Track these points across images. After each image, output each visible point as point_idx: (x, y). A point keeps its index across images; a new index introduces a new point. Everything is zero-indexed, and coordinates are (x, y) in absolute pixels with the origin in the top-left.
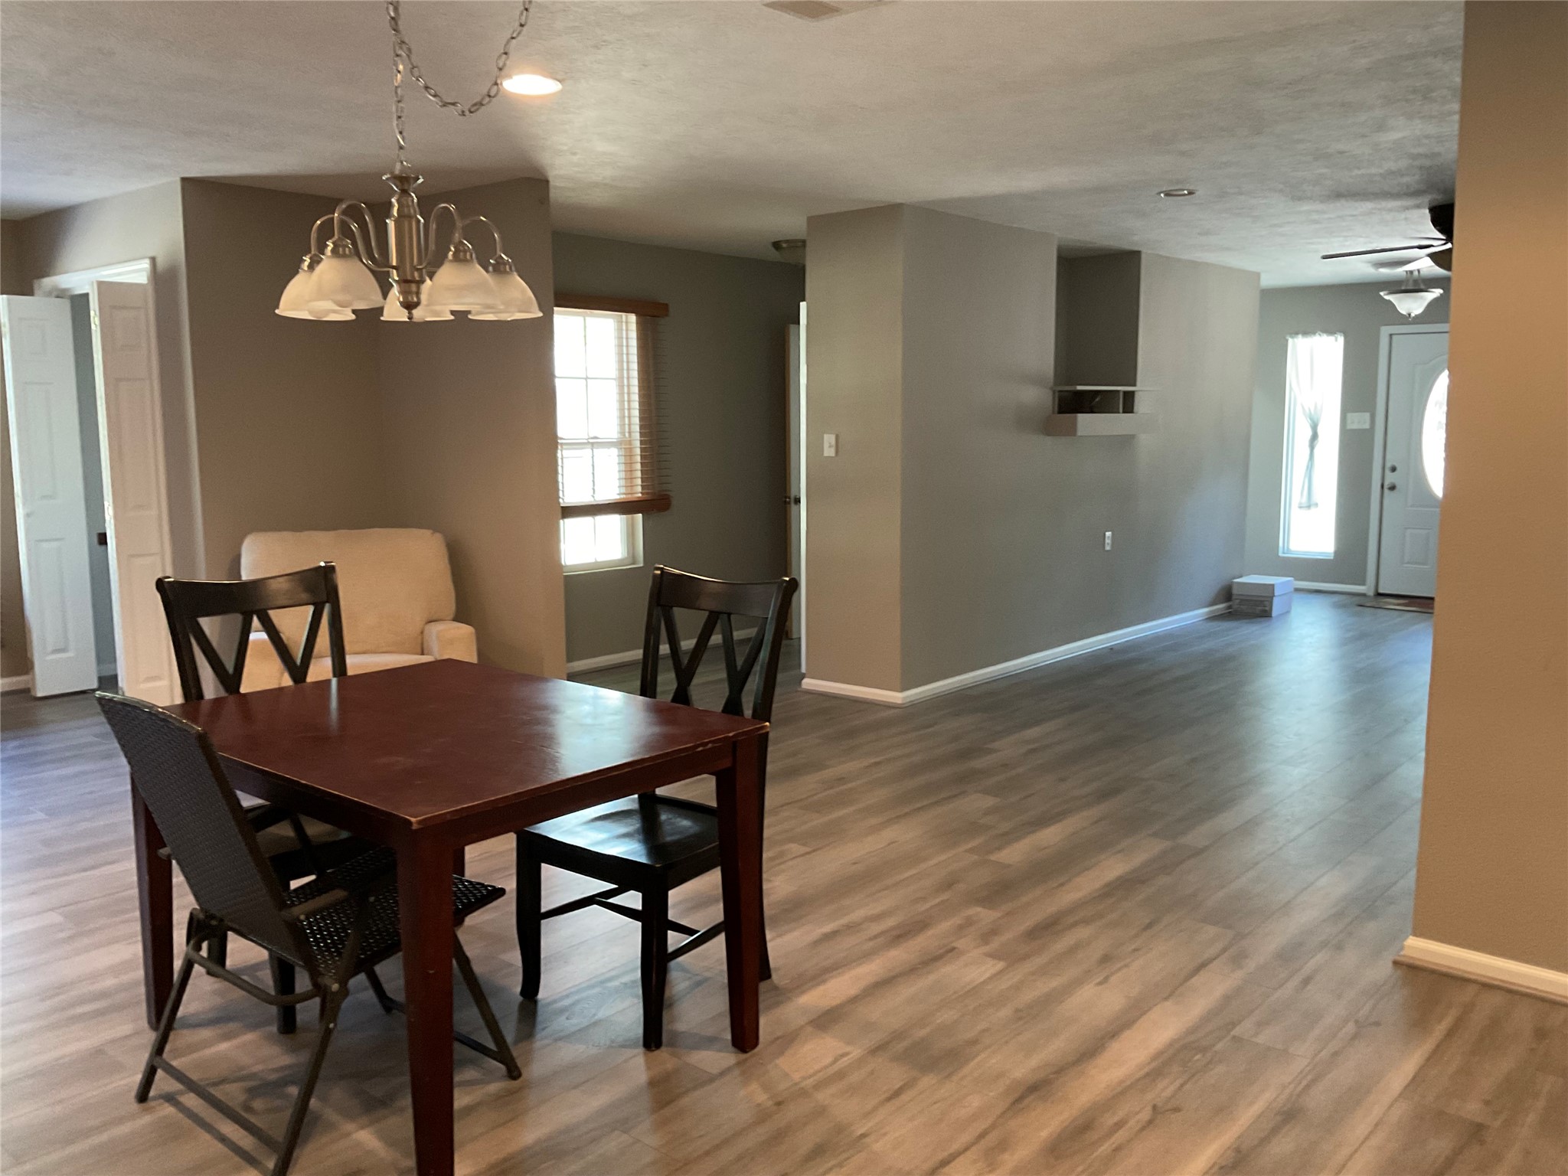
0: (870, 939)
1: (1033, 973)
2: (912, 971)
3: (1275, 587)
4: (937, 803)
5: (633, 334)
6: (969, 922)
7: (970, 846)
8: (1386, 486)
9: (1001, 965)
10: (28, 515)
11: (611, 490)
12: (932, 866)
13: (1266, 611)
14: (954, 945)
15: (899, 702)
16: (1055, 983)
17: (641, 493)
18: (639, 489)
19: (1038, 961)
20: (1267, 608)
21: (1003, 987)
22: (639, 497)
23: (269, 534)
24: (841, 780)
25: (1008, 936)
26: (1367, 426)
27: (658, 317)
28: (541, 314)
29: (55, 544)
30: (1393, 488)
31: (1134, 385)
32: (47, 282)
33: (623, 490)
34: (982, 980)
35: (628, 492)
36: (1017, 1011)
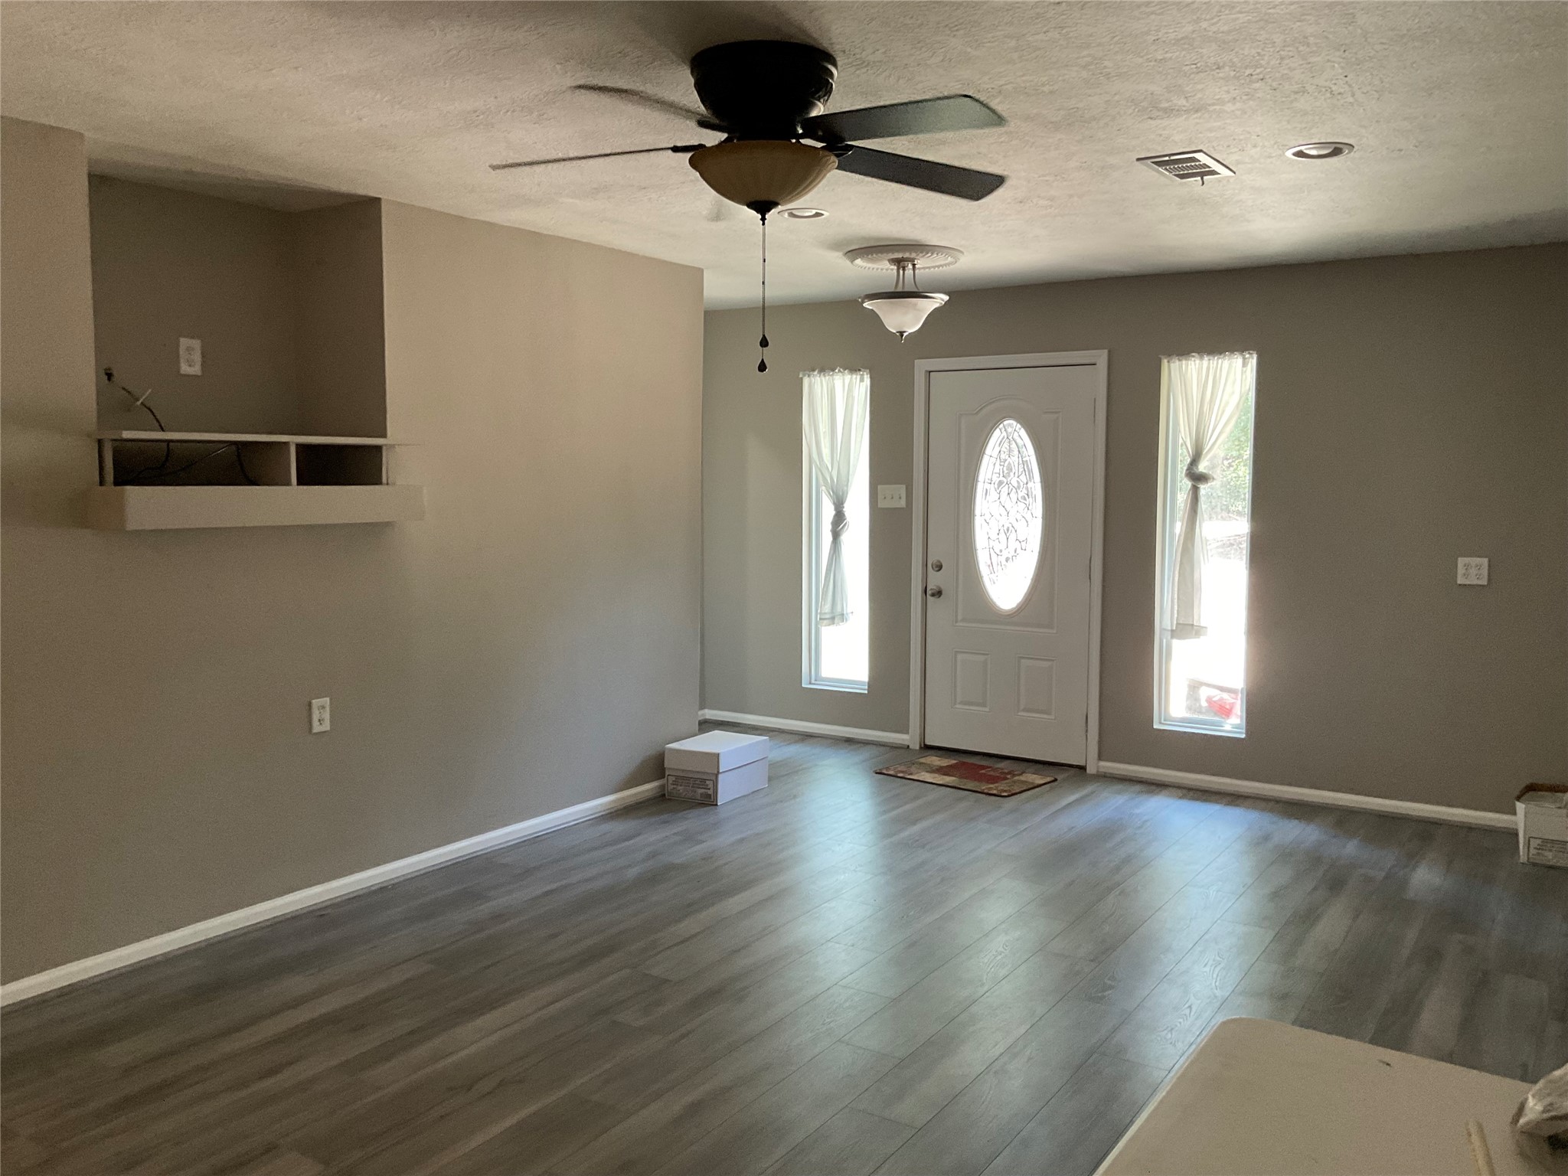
3: (721, 758)
8: (929, 592)
13: (709, 796)
20: (710, 792)
26: (903, 503)
30: (938, 593)
31: (384, 435)
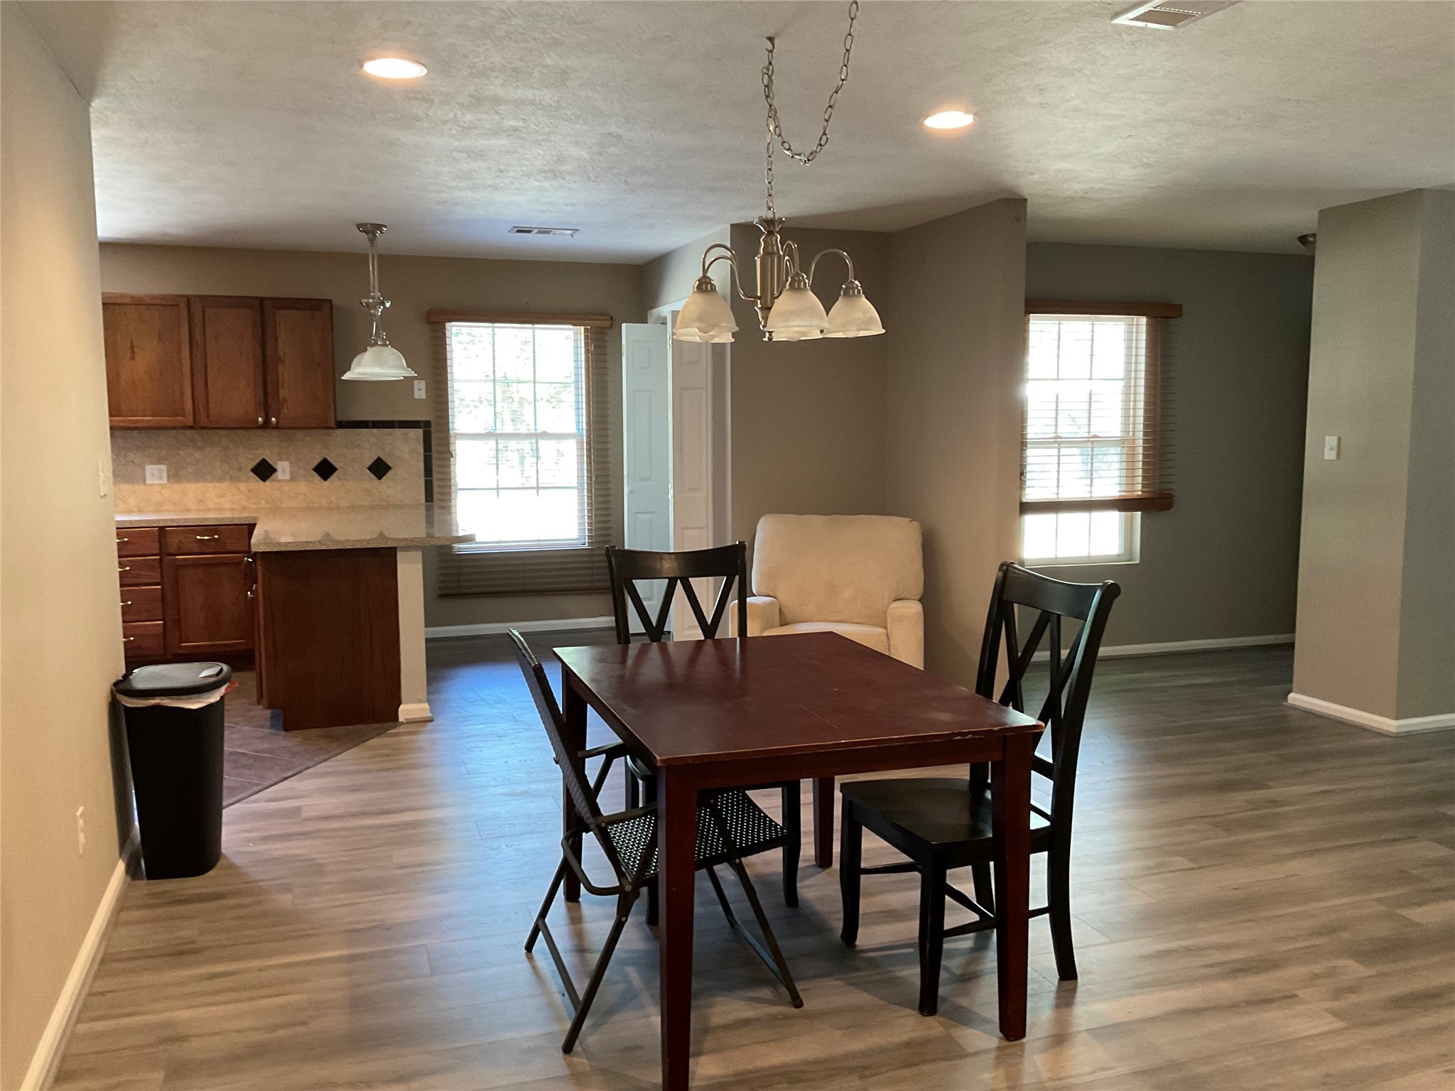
0: (1206, 966)
1: (1374, 1042)
2: (1232, 1007)
4: (1372, 844)
5: (1143, 336)
6: (1331, 973)
7: (1381, 895)
9: (1339, 1024)
10: (630, 492)
11: (1111, 488)
12: (1320, 908)
14: (1296, 992)
15: (1394, 730)
16: (1393, 1058)
17: (1141, 491)
18: (1140, 487)
19: (1390, 1030)
21: (1325, 1048)
22: (1139, 495)
23: (779, 515)
24: (1274, 802)
25: (1365, 997)
27: (1173, 318)
28: (884, 331)
29: (648, 516)
32: (655, 312)
33: (1124, 488)
34: (1306, 1034)
35: (1128, 490)
36: (1328, 1075)
